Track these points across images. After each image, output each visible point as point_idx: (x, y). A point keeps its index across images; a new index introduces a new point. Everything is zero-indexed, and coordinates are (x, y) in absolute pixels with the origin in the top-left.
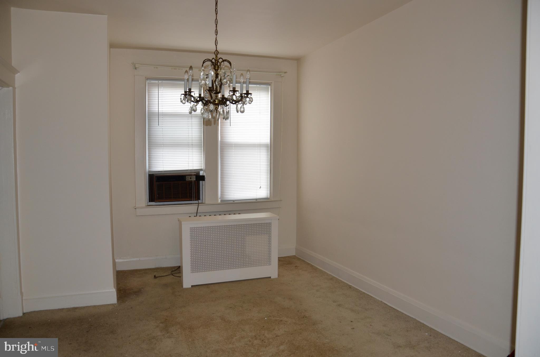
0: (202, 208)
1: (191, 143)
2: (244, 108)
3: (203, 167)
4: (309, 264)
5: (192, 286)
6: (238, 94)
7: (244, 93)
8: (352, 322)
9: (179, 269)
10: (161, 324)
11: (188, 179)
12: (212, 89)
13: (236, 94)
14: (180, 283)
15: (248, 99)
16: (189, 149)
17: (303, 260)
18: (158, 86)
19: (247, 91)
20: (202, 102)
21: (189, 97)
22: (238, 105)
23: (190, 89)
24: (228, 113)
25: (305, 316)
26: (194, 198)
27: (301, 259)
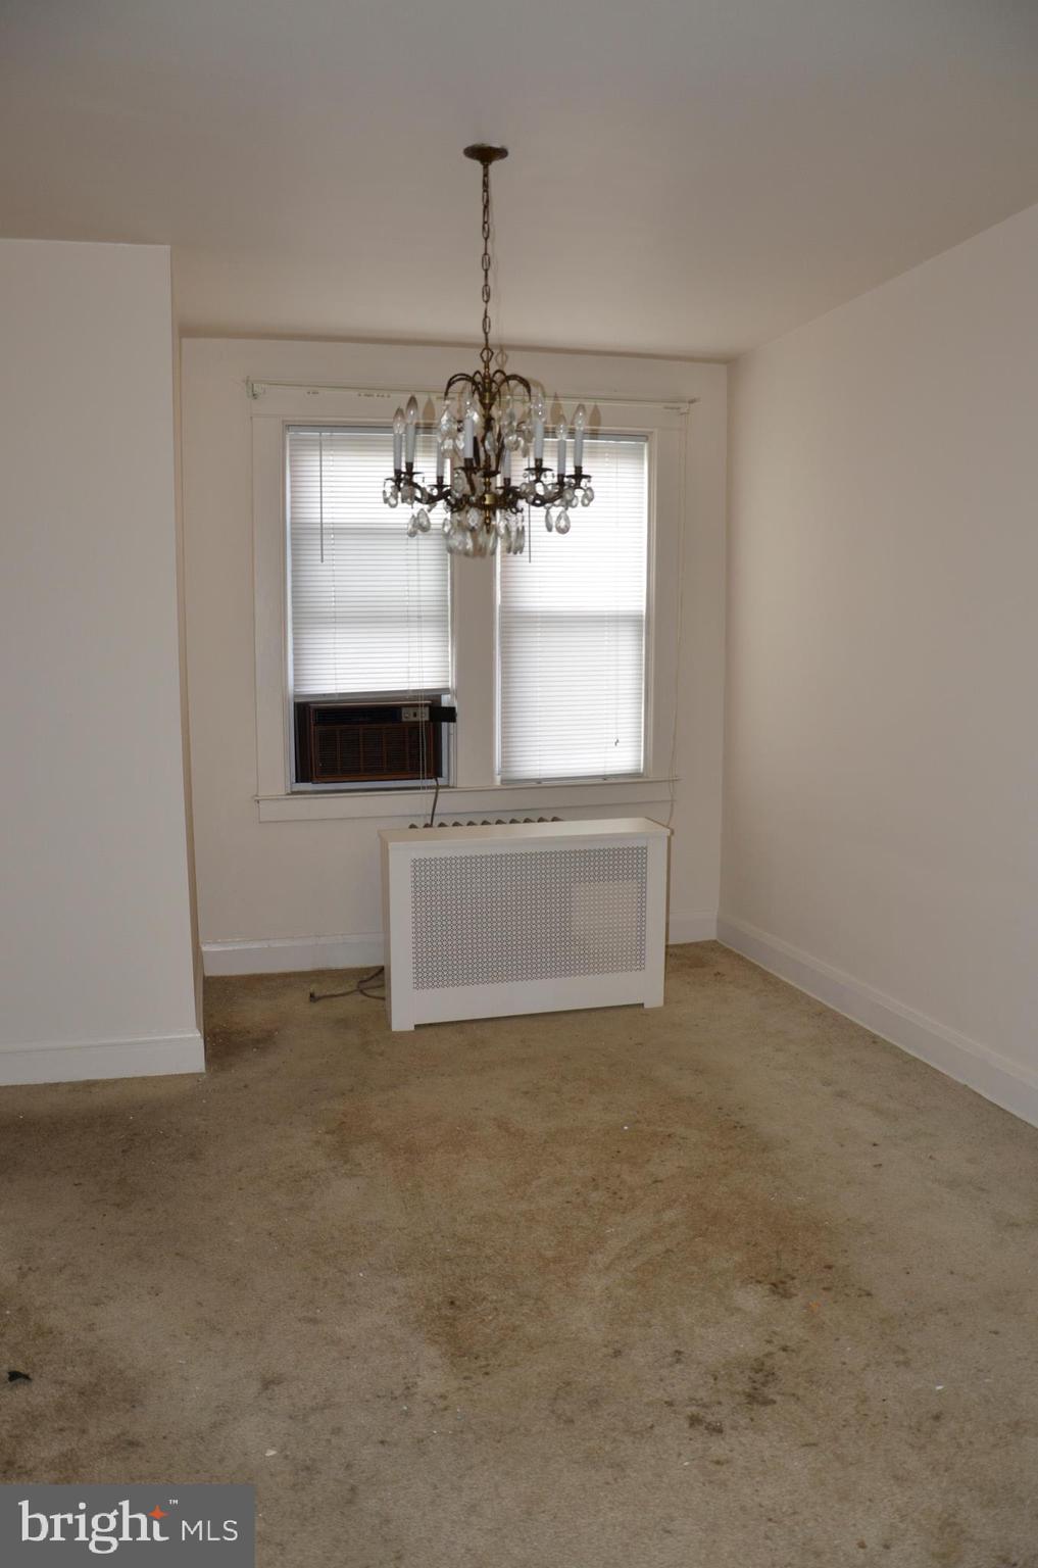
0: (447, 801)
1: (416, 614)
2: (567, 519)
3: (450, 682)
4: (755, 967)
5: (416, 1026)
6: (550, 479)
7: (567, 474)
8: (875, 1145)
9: (380, 976)
10: (328, 1137)
11: (407, 716)
12: (475, 465)
13: (545, 477)
14: (384, 1017)
15: (579, 493)
16: (412, 629)
17: (739, 955)
18: (320, 446)
19: (578, 469)
20: (447, 500)
21: (407, 488)
22: (549, 508)
23: (410, 466)
24: (521, 533)
25: (738, 1123)
26: (423, 773)
27: (731, 952)
